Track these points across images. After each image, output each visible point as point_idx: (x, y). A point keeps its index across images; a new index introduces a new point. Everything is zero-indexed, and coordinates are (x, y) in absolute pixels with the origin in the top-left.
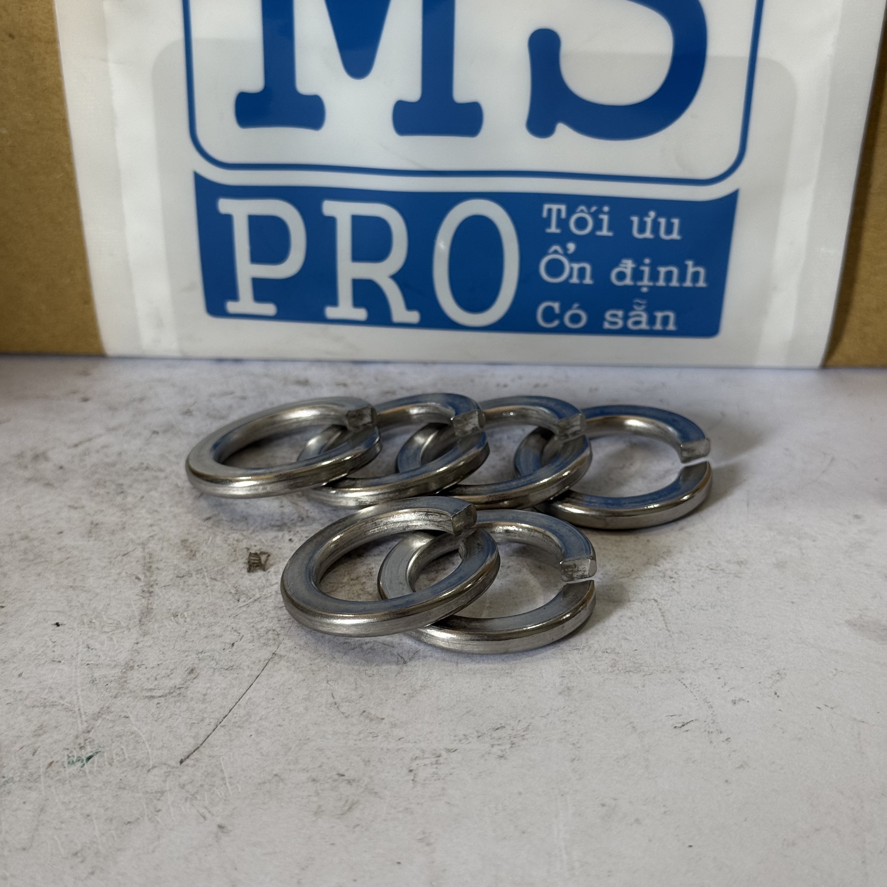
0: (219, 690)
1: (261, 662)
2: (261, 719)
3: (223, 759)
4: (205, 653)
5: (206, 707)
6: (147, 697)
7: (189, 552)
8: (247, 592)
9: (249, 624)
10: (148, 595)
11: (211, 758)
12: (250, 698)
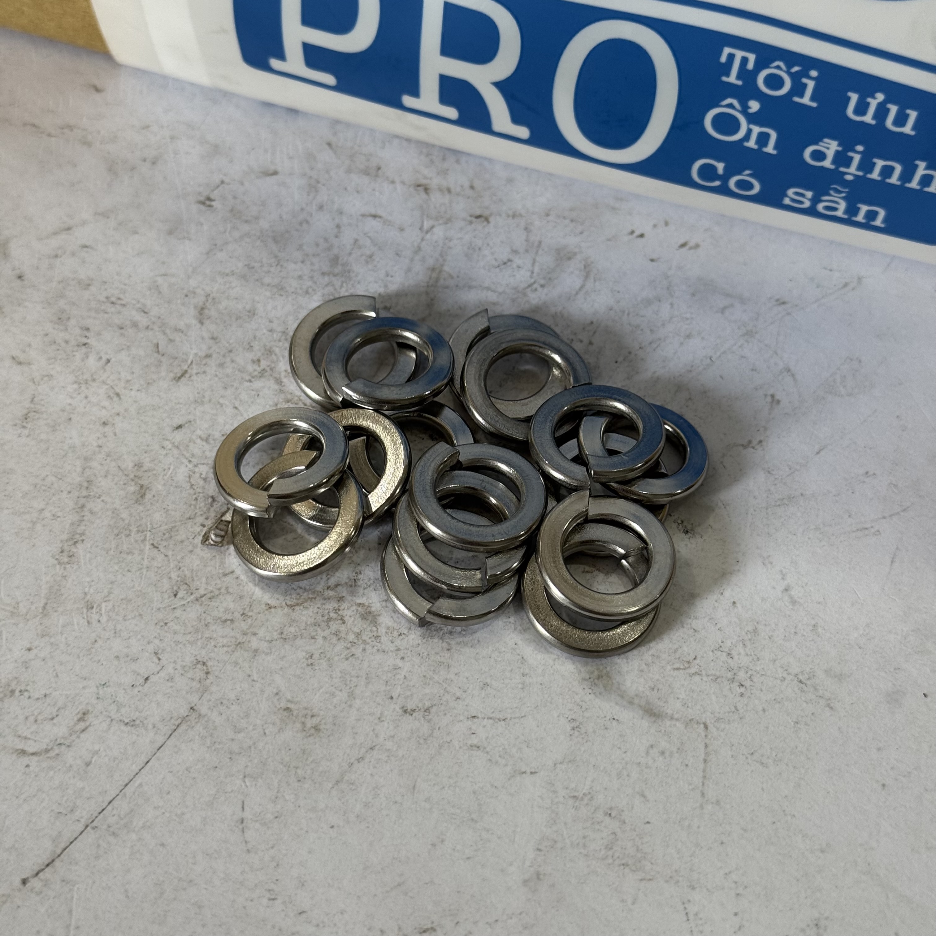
0: (106, 759)
1: (173, 721)
2: (143, 827)
3: (78, 889)
4: (107, 687)
5: (83, 788)
6: (17, 750)
7: (137, 488)
8: (191, 580)
9: (177, 645)
10: (66, 560)
11: (64, 883)
12: (141, 785)
